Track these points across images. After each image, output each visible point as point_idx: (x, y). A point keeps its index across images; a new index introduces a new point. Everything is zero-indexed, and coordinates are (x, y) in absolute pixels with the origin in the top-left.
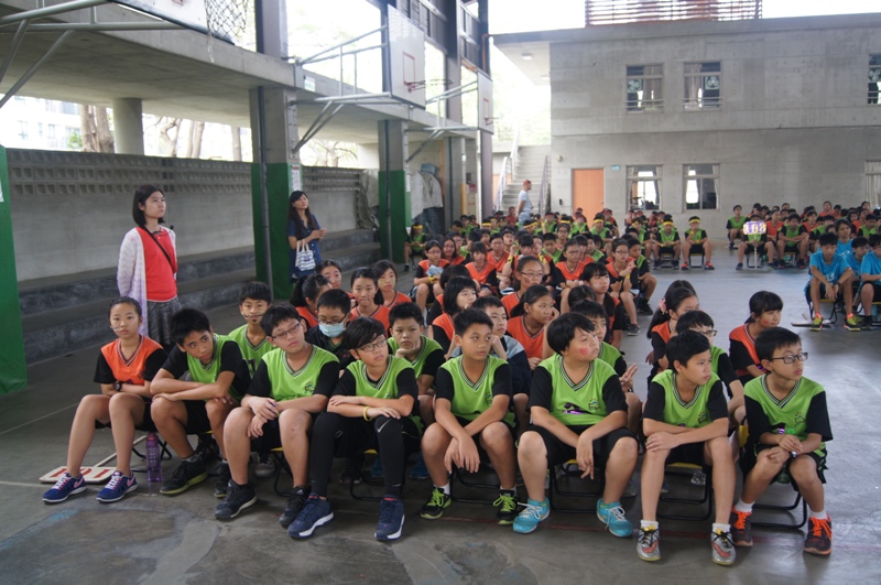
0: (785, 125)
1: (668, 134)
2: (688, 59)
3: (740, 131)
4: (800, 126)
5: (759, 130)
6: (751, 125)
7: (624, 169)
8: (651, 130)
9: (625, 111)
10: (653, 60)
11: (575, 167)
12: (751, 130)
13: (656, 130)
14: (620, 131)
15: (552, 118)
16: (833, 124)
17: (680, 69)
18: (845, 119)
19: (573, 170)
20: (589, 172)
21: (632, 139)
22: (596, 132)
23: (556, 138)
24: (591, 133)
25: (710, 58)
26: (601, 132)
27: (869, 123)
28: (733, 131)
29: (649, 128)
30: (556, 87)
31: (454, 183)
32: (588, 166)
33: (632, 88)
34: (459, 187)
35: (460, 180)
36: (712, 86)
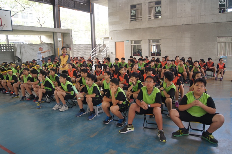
1: (144, 29)
2: (150, 1)
3: (169, 26)
4: (191, 24)
5: (175, 26)
6: (172, 24)
7: (130, 42)
8: (138, 28)
9: (130, 21)
10: (138, 3)
11: (116, 41)
12: (172, 26)
13: (140, 27)
14: (129, 29)
15: (109, 25)
17: (147, 5)
18: (209, 20)
20: (120, 43)
21: (132, 31)
22: (122, 29)
23: (111, 31)
24: (120, 29)
26: (123, 29)
27: (219, 21)
28: (165, 26)
30: (110, 14)
31: (56, 48)
32: (119, 41)
33: (133, 13)
34: (57, 49)
35: (57, 47)
36: (159, 10)
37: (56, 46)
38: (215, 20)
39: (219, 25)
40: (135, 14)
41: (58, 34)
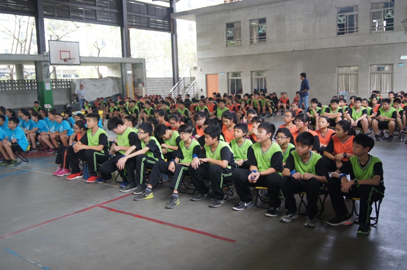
0: (296, 49)
1: (244, 56)
2: (251, 18)
3: (275, 53)
4: (303, 49)
5: (284, 52)
6: (280, 50)
7: (226, 74)
8: (236, 55)
9: (225, 46)
10: (236, 20)
11: (207, 73)
12: (280, 53)
13: (239, 54)
14: (224, 56)
15: (198, 50)
16: (319, 47)
17: (248, 23)
18: (325, 44)
19: (206, 75)
20: (213, 76)
21: (229, 59)
23: (200, 60)
24: (213, 57)
25: (261, 16)
26: (216, 56)
27: (338, 46)
28: (272, 53)
29: (236, 54)
30: (199, 36)
31: (124, 83)
32: (212, 73)
33: (229, 34)
34: (126, 85)
35: (126, 82)
36: (264, 31)
37: (124, 81)
38: (333, 45)
39: (338, 51)
40: (232, 35)
41: (127, 65)
